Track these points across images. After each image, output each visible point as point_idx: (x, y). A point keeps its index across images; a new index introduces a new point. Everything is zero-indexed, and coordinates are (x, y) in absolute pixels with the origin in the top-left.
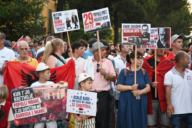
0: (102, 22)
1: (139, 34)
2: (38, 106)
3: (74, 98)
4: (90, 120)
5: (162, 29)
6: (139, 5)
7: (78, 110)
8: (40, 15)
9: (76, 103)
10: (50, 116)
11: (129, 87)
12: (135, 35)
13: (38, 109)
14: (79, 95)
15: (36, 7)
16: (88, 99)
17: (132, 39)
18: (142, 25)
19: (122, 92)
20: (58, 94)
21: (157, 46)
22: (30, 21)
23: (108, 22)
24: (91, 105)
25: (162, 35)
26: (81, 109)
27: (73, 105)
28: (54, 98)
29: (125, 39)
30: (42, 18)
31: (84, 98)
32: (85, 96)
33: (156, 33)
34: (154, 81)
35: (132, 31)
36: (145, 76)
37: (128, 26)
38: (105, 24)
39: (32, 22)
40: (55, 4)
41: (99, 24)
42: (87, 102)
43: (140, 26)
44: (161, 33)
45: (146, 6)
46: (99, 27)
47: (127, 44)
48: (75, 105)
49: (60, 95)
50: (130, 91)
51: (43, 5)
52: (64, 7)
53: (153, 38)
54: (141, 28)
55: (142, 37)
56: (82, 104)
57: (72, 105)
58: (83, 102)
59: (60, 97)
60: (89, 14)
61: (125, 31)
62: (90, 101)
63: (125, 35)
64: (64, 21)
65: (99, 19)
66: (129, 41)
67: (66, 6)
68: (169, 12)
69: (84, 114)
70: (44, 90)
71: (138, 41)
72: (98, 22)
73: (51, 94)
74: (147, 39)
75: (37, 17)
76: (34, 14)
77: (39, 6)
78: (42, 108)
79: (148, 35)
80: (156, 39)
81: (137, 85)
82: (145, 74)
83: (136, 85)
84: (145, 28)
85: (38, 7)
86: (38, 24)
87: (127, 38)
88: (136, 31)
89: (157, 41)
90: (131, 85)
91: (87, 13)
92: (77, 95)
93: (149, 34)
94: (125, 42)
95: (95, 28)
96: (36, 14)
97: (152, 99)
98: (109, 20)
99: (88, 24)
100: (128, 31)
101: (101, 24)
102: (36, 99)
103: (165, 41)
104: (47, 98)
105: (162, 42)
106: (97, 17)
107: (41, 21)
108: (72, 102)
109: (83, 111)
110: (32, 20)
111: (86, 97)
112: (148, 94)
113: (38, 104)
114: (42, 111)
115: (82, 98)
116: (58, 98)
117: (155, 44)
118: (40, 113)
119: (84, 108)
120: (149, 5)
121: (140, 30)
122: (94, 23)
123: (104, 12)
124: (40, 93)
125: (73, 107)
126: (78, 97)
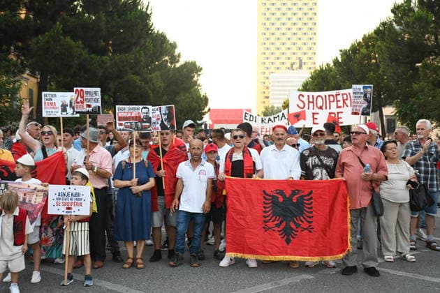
0: (94, 105)
1: (138, 118)
3: (59, 195)
4: (80, 224)
5: (164, 108)
6: (143, 85)
7: (65, 210)
8: (18, 96)
9: (61, 201)
11: (127, 183)
12: (133, 120)
14: (66, 191)
15: (11, 86)
16: (78, 194)
17: (129, 124)
18: (141, 107)
19: (120, 189)
21: (160, 128)
22: (4, 103)
23: (99, 107)
24: (82, 201)
25: (165, 114)
26: (69, 208)
27: (58, 204)
28: (27, 201)
29: (121, 125)
30: (20, 100)
31: (72, 194)
32: (74, 192)
33: (158, 113)
34: (161, 169)
35: (129, 115)
36: (147, 168)
37: (124, 109)
38: (95, 108)
39: (7, 104)
40: (38, 83)
41: (89, 106)
42: (77, 199)
43: (138, 109)
44: (163, 112)
45: (151, 86)
46: (90, 109)
47: (123, 130)
48: (61, 204)
49: (36, 199)
50: (128, 187)
51: (22, 84)
52: (48, 86)
53: (155, 119)
54: (140, 111)
55: (142, 121)
56: (70, 201)
57: (55, 204)
58: (71, 199)
59: (35, 202)
60: (81, 90)
61: (120, 115)
62: (81, 197)
63: (121, 119)
64: (59, 104)
65: (89, 100)
66: (126, 127)
67: (51, 85)
68: (178, 93)
69: (73, 213)
71: (137, 126)
72: (89, 103)
73: (25, 195)
74: (148, 124)
75: (13, 99)
76: (10, 95)
77: (16, 85)
79: (149, 120)
80: (158, 119)
81: (137, 180)
82: (149, 165)
83: (135, 180)
84: (144, 110)
85: (13, 87)
86: (15, 107)
87: (123, 122)
88: (133, 115)
89: (160, 122)
90: (130, 180)
91: (79, 89)
92: (64, 191)
93: (150, 118)
94: (121, 127)
95: (86, 110)
96: (12, 95)
97: (159, 195)
98: (99, 104)
99: (78, 103)
100: (124, 115)
101: (92, 107)
103: (169, 121)
105: (166, 123)
106: (89, 97)
107: (18, 104)
108: (56, 201)
109: (72, 211)
110: (7, 102)
111: (76, 193)
112: (152, 189)
115: (70, 194)
117: (158, 126)
119: (73, 206)
120: (155, 84)
121: (139, 113)
122: (85, 104)
123: (95, 93)
125: (58, 207)
126: (64, 194)
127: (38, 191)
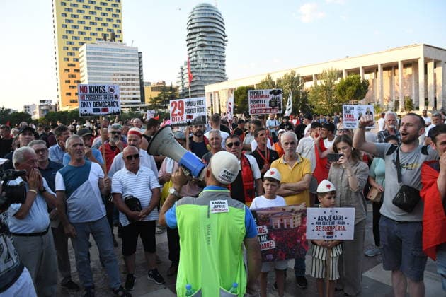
0: (196, 115)
2: (263, 239)
3: (319, 219)
7: (326, 236)
9: (321, 226)
10: (279, 253)
13: (263, 243)
14: (327, 215)
16: (341, 217)
20: (292, 220)
24: (346, 226)
26: (330, 233)
27: (318, 229)
28: (285, 227)
31: (334, 218)
32: (336, 215)
38: (199, 118)
41: (190, 117)
42: (338, 223)
46: (191, 120)
48: (321, 229)
49: (294, 222)
56: (331, 225)
57: (315, 229)
58: (332, 223)
59: (294, 225)
60: (179, 102)
62: (344, 220)
65: (190, 111)
70: (272, 214)
73: (282, 220)
78: (269, 242)
92: (325, 215)
95: (185, 122)
98: (205, 113)
99: (176, 115)
101: (194, 117)
102: (261, 227)
104: (276, 226)
106: (190, 107)
108: (315, 225)
109: (334, 235)
111: (337, 217)
113: (262, 236)
114: (268, 245)
115: (332, 218)
116: (292, 226)
118: (266, 249)
119: (334, 231)
123: (199, 102)
124: (268, 218)
125: (318, 232)
126: (325, 218)
127: (296, 212)
